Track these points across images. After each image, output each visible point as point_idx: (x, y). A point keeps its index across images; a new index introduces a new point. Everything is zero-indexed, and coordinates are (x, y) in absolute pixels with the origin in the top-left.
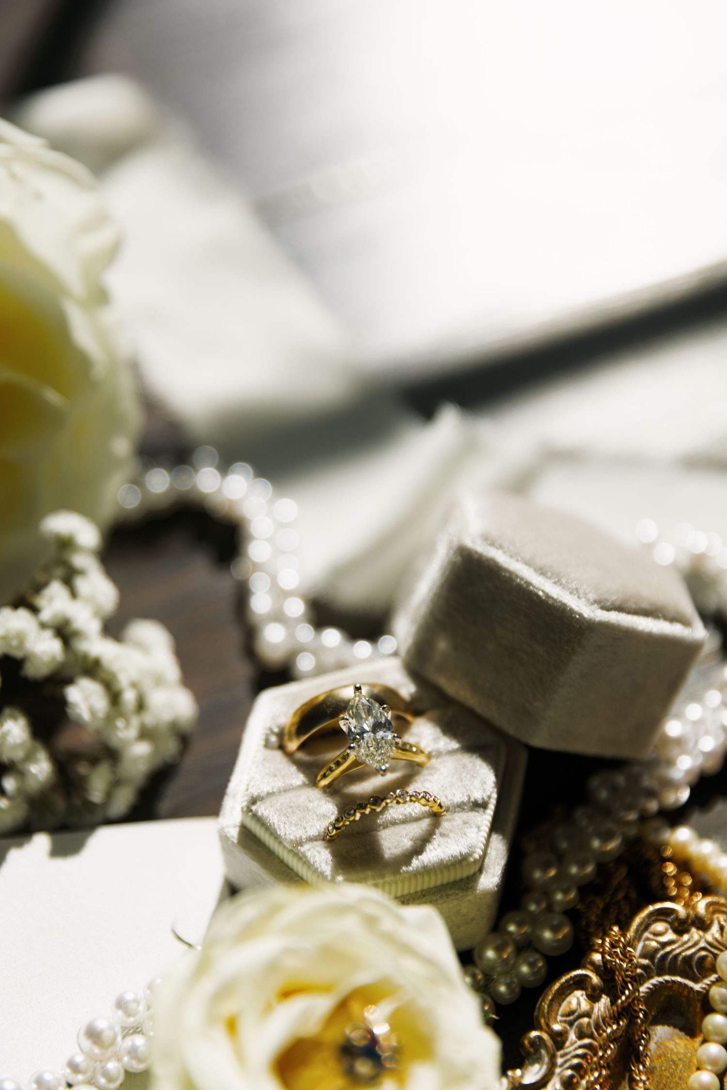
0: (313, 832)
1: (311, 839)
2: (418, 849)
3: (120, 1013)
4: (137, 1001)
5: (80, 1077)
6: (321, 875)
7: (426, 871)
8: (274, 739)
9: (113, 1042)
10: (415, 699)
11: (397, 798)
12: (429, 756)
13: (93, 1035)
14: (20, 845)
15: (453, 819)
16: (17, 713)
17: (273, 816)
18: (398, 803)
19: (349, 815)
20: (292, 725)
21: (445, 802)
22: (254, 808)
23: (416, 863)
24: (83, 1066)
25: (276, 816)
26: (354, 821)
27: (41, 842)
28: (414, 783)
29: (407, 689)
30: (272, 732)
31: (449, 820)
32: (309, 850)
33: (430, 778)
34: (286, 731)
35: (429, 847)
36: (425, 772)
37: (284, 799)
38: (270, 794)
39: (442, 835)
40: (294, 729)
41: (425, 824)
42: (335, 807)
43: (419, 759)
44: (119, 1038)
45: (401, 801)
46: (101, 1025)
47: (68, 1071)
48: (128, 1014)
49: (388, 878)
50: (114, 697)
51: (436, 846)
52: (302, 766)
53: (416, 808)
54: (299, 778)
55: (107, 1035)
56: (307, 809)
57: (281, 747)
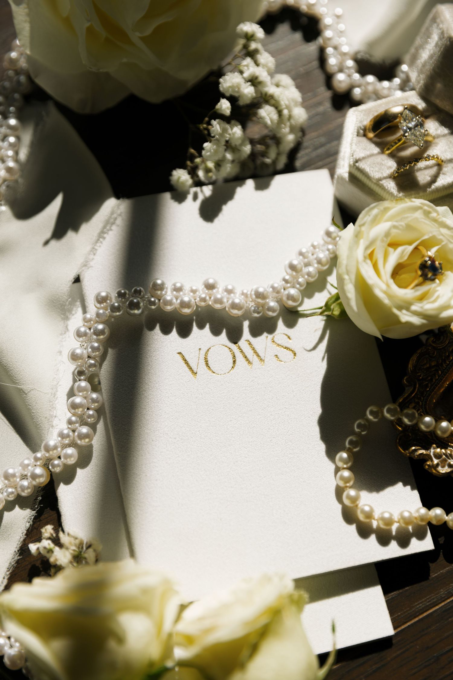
0: (385, 175)
1: (385, 178)
2: (434, 180)
3: (301, 257)
4: (307, 252)
5: (289, 285)
6: (392, 194)
7: (438, 190)
8: (362, 132)
9: (301, 270)
10: (425, 110)
11: (426, 158)
12: (434, 138)
13: (292, 267)
14: (241, 185)
15: (448, 167)
16: (237, 123)
17: (367, 168)
18: (426, 160)
19: (404, 166)
20: (371, 125)
21: (443, 158)
22: (357, 164)
23: (433, 187)
24: (290, 280)
25: (368, 168)
26: (406, 169)
27: (250, 183)
28: (429, 150)
29: (421, 105)
30: (360, 128)
31: (446, 167)
32: (385, 183)
33: (436, 148)
34: (367, 128)
35: (439, 179)
36: (433, 145)
37: (370, 160)
38: (364, 158)
39: (443, 174)
40: (371, 127)
41: (435, 169)
42: (395, 162)
43: (430, 139)
44: (303, 268)
45: (427, 159)
46: (295, 262)
47: (284, 282)
48: (304, 257)
49: (421, 194)
50: (280, 113)
51: (441, 179)
52: (377, 144)
53: (431, 162)
54: (376, 150)
55: (299, 267)
56: (381, 164)
57: (365, 135)
